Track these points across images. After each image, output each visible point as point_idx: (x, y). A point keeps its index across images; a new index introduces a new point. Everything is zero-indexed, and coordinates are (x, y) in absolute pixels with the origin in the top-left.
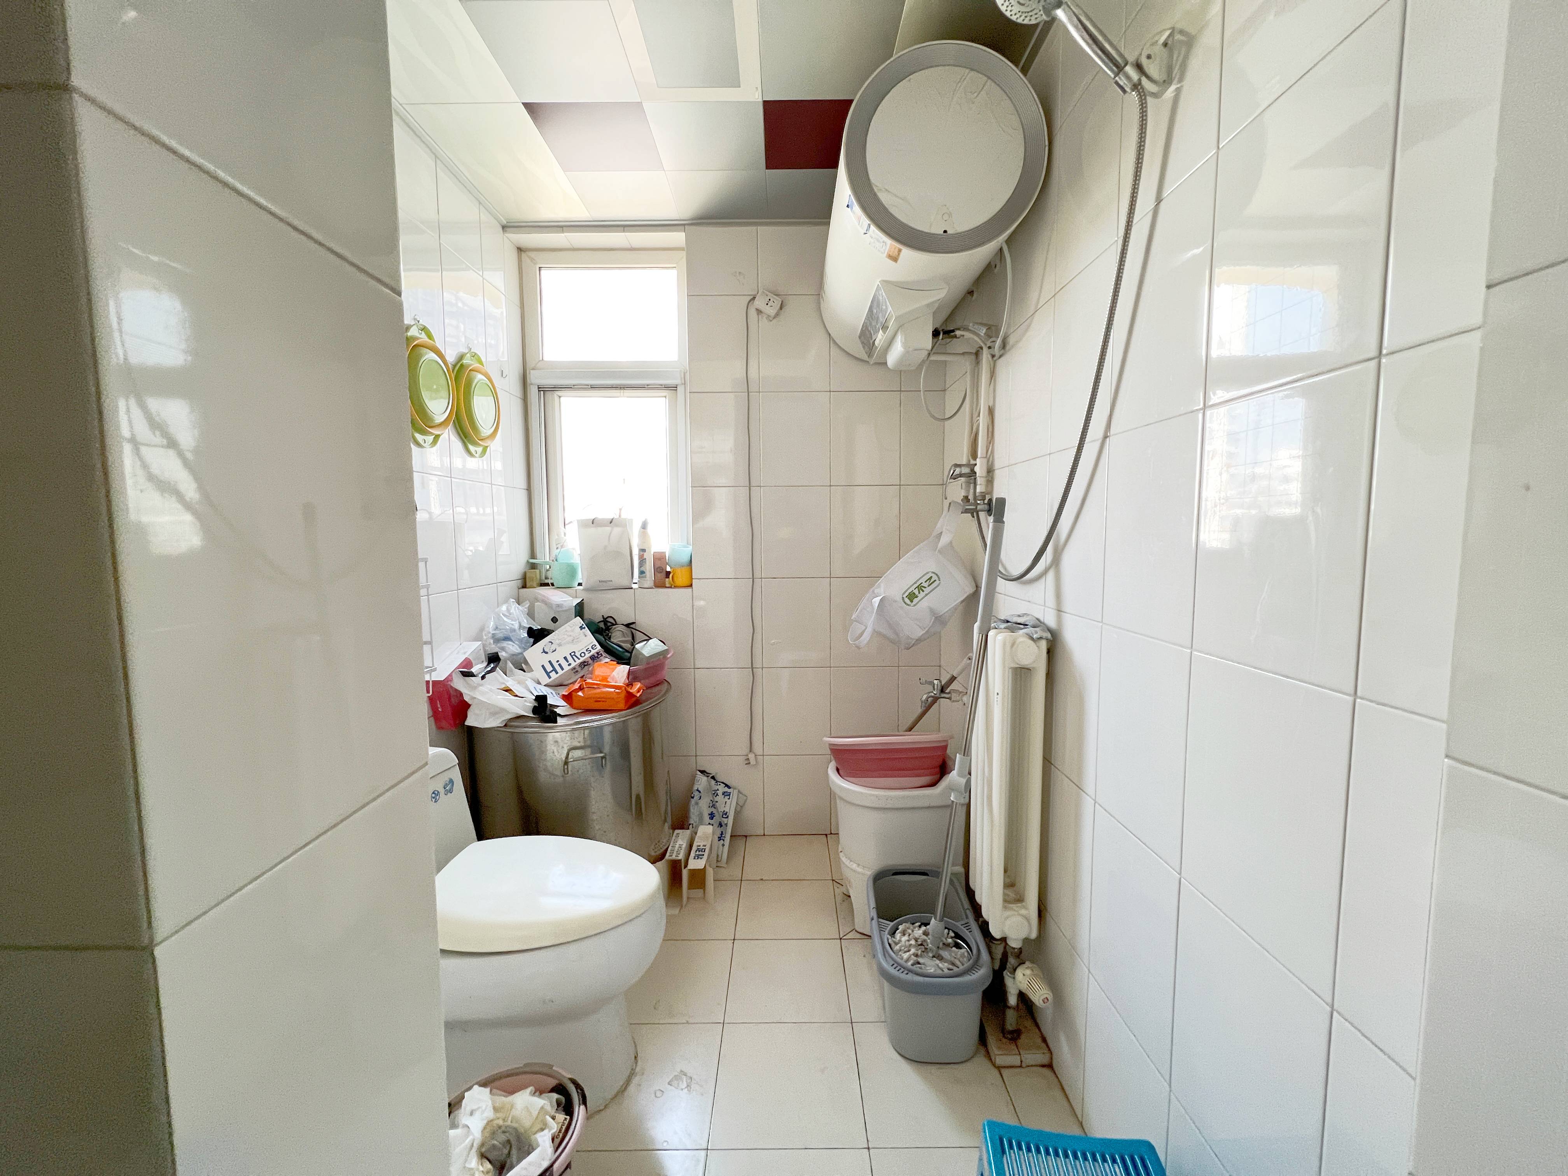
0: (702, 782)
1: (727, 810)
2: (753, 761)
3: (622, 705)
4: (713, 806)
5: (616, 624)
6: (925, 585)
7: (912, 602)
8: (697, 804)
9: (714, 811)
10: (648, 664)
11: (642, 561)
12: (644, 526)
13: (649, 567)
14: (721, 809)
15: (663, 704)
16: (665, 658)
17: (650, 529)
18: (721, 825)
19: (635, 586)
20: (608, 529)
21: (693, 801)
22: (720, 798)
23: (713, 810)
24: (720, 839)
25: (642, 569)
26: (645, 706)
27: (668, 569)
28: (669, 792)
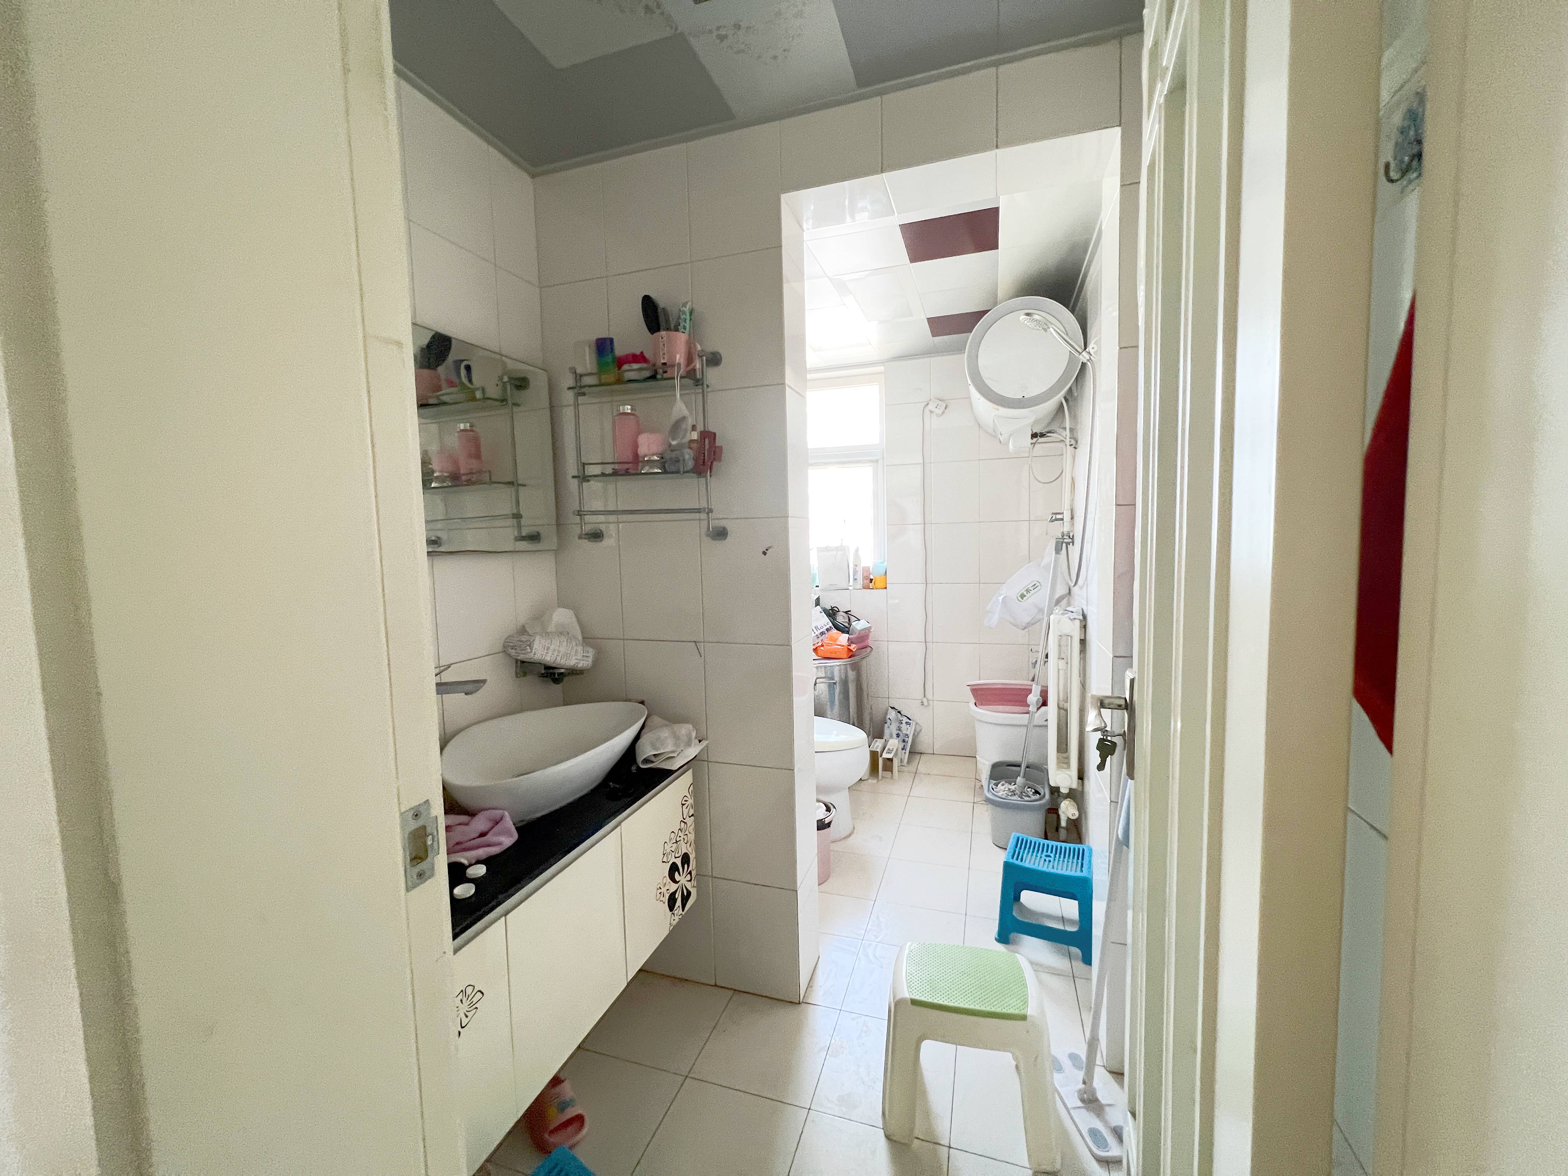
0: (892, 714)
1: (908, 733)
2: (926, 703)
3: (845, 656)
4: (900, 730)
5: (839, 611)
6: (1032, 589)
7: (1023, 599)
8: (889, 727)
9: (900, 733)
10: (860, 633)
11: (855, 572)
12: (857, 550)
13: (860, 577)
14: (905, 732)
15: (868, 659)
16: (869, 631)
17: (860, 553)
18: (904, 741)
19: (850, 588)
20: (835, 552)
21: (886, 725)
22: (904, 726)
23: (898, 732)
24: (903, 749)
25: (855, 577)
26: (856, 658)
27: (872, 577)
28: (871, 719)
